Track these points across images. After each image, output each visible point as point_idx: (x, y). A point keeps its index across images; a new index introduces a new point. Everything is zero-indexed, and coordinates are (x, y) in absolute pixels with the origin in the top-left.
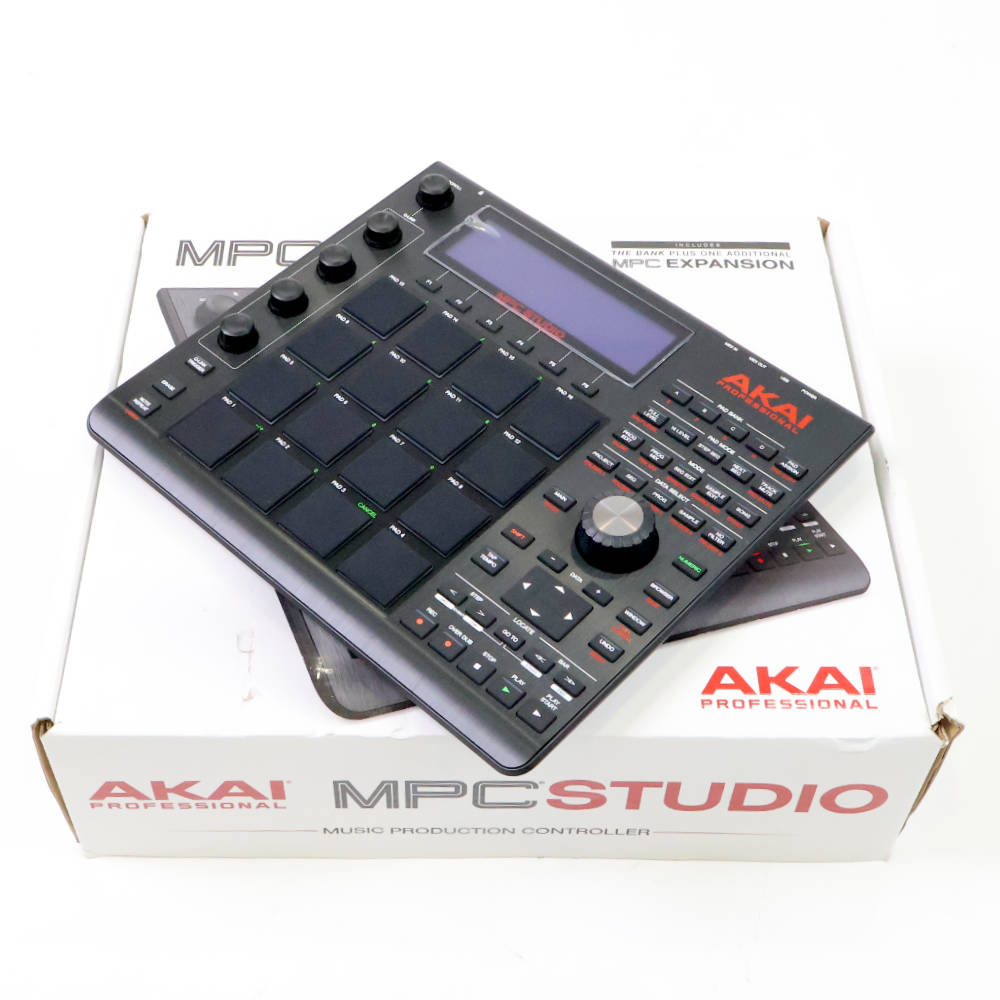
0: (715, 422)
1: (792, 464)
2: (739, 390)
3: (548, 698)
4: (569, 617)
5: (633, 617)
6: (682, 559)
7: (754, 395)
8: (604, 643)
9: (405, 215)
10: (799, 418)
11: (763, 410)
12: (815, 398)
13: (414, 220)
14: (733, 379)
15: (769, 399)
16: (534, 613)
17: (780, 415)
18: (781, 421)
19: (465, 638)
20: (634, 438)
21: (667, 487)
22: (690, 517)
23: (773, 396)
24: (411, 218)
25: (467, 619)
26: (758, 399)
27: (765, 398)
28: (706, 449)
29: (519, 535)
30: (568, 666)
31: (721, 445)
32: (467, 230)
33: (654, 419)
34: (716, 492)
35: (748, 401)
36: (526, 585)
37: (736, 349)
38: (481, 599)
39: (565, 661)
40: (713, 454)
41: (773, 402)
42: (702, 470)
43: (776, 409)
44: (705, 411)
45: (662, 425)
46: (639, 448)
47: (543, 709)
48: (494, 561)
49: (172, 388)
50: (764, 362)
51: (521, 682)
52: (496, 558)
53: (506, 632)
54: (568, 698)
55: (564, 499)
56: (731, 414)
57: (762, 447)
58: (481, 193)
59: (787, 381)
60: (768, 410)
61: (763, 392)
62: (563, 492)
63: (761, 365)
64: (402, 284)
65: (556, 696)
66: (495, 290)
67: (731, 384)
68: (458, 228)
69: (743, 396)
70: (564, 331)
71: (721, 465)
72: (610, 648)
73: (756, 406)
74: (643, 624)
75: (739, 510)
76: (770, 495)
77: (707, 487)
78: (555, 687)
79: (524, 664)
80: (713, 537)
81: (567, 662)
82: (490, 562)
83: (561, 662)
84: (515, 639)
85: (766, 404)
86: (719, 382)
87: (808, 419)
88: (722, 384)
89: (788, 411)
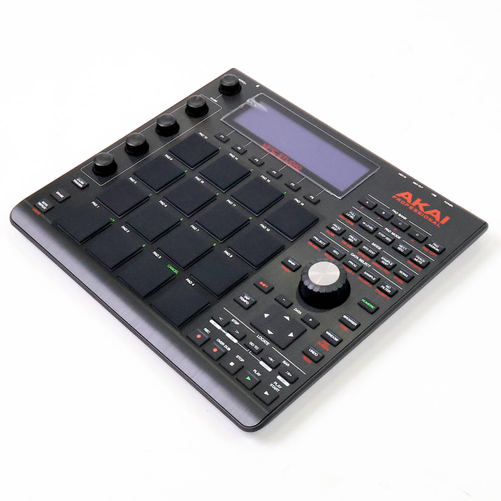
0: (389, 219)
1: (436, 245)
2: (406, 201)
3: (274, 384)
4: (291, 335)
5: (331, 336)
6: (364, 301)
7: (414, 204)
8: (312, 351)
9: (212, 98)
10: (442, 218)
11: (419, 213)
12: (452, 206)
13: (216, 101)
14: (402, 195)
15: (424, 207)
16: (270, 332)
17: (430, 216)
18: (430, 220)
19: (226, 347)
20: (339, 229)
21: (358, 258)
22: (370, 276)
23: (426, 205)
24: (215, 100)
25: (228, 335)
26: (417, 207)
27: (421, 206)
28: (383, 236)
29: (264, 285)
30: (288, 365)
31: (392, 233)
32: (248, 107)
33: (352, 217)
34: (387, 261)
35: (411, 208)
36: (266, 315)
37: (405, 177)
38: (238, 324)
39: (287, 361)
40: (387, 238)
41: (426, 209)
42: (380, 248)
43: (428, 212)
44: (384, 213)
45: (357, 221)
46: (342, 234)
47: (271, 390)
48: (248, 300)
49: (62, 196)
50: (422, 185)
51: (259, 374)
52: (249, 299)
53: (251, 343)
54: (287, 384)
55: (294, 264)
56: (400, 215)
57: (417, 235)
58: (258, 86)
59: (435, 196)
60: (423, 213)
61: (420, 202)
62: (294, 261)
63: (420, 186)
64: (206, 137)
65: (279, 383)
66: (262, 142)
67: (401, 198)
68: (242, 105)
69: (408, 205)
70: (302, 166)
71: (391, 245)
72: (315, 354)
73: (415, 210)
74: (337, 340)
75: (401, 272)
76: (421, 263)
77: (382, 258)
78: (279, 377)
79: (261, 363)
80: (384, 288)
81: (288, 363)
82: (245, 301)
83: (284, 362)
84: (257, 348)
85: (422, 209)
86: (394, 197)
87: (447, 219)
88: (396, 197)
89: (435, 214)
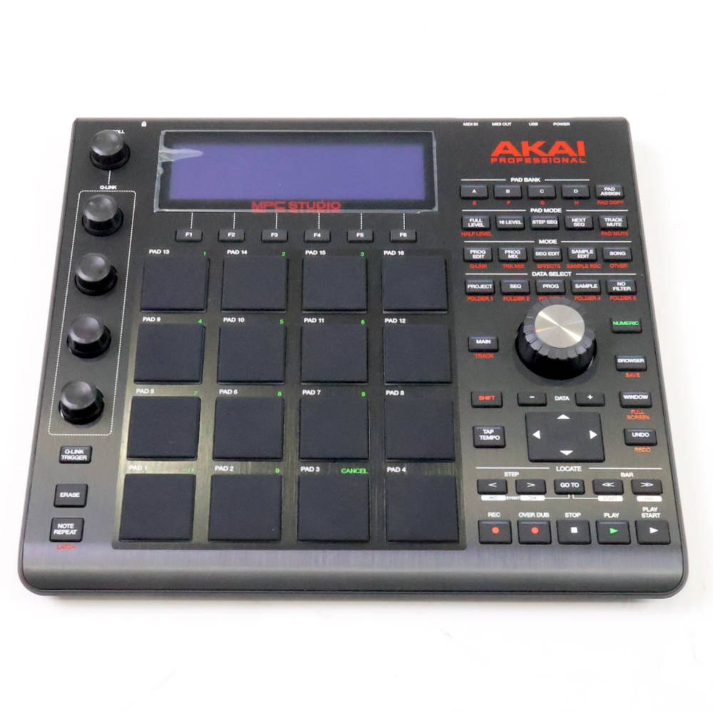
0: (525, 197)
1: (609, 189)
2: (512, 156)
3: (646, 512)
4: (592, 434)
5: (634, 397)
6: (616, 323)
7: (526, 153)
8: (637, 435)
9: (102, 187)
10: (575, 149)
11: (544, 160)
12: (568, 124)
13: (114, 187)
14: (499, 151)
15: (541, 148)
16: (567, 453)
17: (560, 156)
18: (565, 161)
19: (540, 515)
20: (483, 252)
21: (545, 274)
22: (587, 286)
23: (540, 143)
24: (110, 187)
25: (524, 498)
26: (532, 154)
27: (535, 148)
28: (542, 222)
29: (488, 398)
30: (631, 475)
31: (546, 211)
32: (166, 166)
33: (480, 225)
34: (583, 251)
35: (528, 161)
36: (537, 435)
37: (476, 124)
38: (517, 474)
39: (625, 471)
40: (550, 222)
42: (555, 242)
43: (552, 153)
45: (492, 226)
46: (498, 258)
47: (653, 523)
48: (493, 434)
49: (76, 495)
50: (507, 121)
51: (615, 515)
52: (492, 431)
53: (564, 485)
54: (658, 499)
55: (488, 342)
56: (526, 180)
57: (576, 191)
58: (144, 124)
59: (536, 124)
60: (547, 158)
61: (530, 145)
62: (482, 336)
63: (505, 124)
64: (167, 252)
65: (650, 505)
66: (246, 204)
67: (502, 156)
68: (160, 170)
69: (521, 160)
70: (336, 201)
71: (563, 229)
72: (645, 435)
73: (536, 161)
74: (647, 397)
75: (612, 253)
76: (620, 225)
77: (573, 252)
78: (641, 498)
79: (601, 498)
80: (618, 289)
81: (629, 471)
82: (492, 438)
83: (623, 475)
84: (576, 485)
85: (542, 154)
86: (492, 160)
87: (581, 145)
88: (496, 160)
89: (561, 148)
